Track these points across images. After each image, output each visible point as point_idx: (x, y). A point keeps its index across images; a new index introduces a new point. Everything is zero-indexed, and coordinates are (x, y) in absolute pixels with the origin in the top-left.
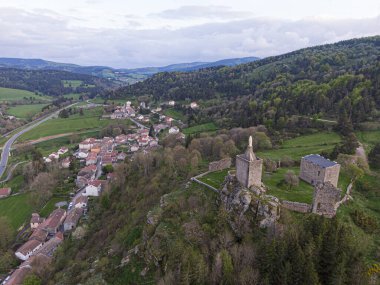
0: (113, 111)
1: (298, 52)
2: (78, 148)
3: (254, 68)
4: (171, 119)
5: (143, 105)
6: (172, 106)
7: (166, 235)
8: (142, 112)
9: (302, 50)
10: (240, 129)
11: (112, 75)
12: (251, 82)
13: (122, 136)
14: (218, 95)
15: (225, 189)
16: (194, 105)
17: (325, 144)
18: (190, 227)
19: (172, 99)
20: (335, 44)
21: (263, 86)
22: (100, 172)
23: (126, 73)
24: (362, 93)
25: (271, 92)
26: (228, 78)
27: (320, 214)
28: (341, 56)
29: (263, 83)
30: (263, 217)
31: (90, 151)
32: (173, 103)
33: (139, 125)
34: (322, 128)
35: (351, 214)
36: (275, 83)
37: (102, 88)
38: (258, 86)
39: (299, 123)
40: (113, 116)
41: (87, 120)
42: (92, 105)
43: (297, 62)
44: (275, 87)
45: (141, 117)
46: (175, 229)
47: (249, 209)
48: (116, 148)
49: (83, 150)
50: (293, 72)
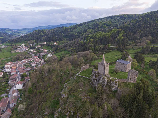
0: (17, 49)
1: (93, 21)
2: (4, 67)
3: (77, 27)
4: (46, 50)
5: (31, 45)
6: (45, 45)
7: (73, 100)
8: (31, 48)
9: (94, 20)
10: (82, 52)
11: (11, 32)
12: (78, 33)
13: (25, 60)
14: (65, 39)
15: (94, 77)
16: (55, 44)
17: (116, 56)
18: (83, 95)
19: (44, 41)
20: (106, 18)
21: (83, 35)
22: (20, 78)
23: (17, 31)
24: (123, 36)
25: (87, 37)
26: (67, 32)
27: (131, 82)
28: (109, 22)
29: (83, 33)
30: (113, 86)
31: (11, 68)
32: (45, 43)
33: (31, 54)
34: (113, 49)
35: (140, 80)
36: (87, 33)
37: (7, 38)
38: (81, 35)
39: (104, 48)
40: (17, 51)
41: (5, 54)
42: (5, 46)
43: (94, 25)
44: (88, 34)
45: (32, 50)
46: (77, 97)
47: (107, 84)
48: (24, 65)
49: (7, 68)
50: (93, 28)
